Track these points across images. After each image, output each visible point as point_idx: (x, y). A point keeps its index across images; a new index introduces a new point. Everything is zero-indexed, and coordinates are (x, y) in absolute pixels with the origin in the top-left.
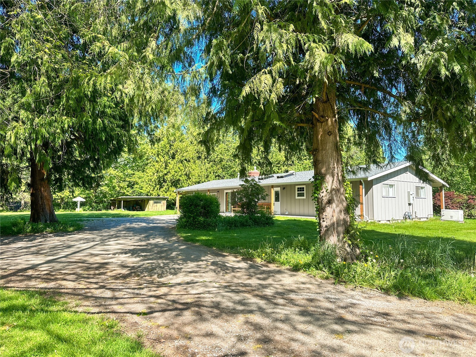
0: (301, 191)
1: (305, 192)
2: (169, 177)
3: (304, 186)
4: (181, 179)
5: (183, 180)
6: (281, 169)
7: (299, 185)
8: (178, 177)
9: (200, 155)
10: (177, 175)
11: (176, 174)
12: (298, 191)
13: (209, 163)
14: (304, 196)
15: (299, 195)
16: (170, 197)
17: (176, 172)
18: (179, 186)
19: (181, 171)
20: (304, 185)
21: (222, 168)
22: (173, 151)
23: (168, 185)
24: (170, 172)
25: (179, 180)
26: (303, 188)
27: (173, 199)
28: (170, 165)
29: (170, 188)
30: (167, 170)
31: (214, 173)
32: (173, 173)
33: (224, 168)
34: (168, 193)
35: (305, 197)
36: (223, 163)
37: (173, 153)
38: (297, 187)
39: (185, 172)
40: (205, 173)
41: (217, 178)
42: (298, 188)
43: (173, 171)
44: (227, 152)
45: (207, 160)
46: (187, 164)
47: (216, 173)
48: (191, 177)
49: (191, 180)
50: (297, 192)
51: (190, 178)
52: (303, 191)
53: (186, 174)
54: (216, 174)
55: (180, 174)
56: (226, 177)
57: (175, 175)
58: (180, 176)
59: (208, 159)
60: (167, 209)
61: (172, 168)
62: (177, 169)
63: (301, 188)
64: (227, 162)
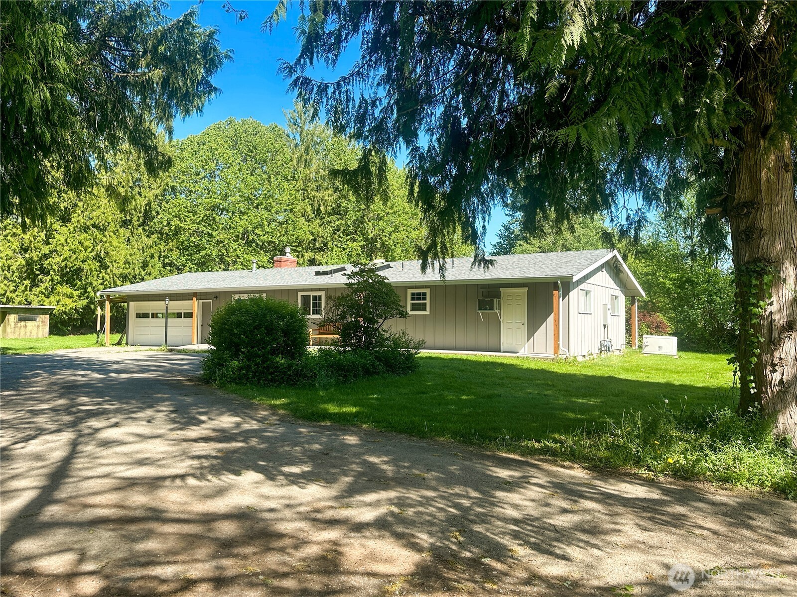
0: (419, 299)
1: (428, 302)
2: (55, 261)
3: (427, 291)
4: (85, 267)
5: (91, 271)
6: (303, 256)
7: (416, 287)
8: (78, 264)
9: (128, 218)
10: (77, 258)
11: (74, 256)
12: (413, 299)
13: (148, 236)
14: (425, 309)
15: (414, 307)
16: (57, 308)
17: (74, 253)
18: (79, 283)
19: (85, 250)
20: (426, 287)
21: (177, 248)
22: (65, 204)
23: (52, 280)
24: (56, 251)
25: (80, 270)
26: (425, 294)
27: (65, 313)
28: (56, 236)
29: (58, 288)
30: (51, 247)
31: (159, 257)
32: (66, 254)
33: (184, 248)
34: (52, 298)
35: (427, 312)
36: (183, 237)
37: (66, 208)
38: (410, 291)
39: (94, 253)
40: (139, 258)
41: (169, 268)
42: (413, 294)
43: (66, 248)
44: (191, 214)
45: (144, 230)
46: (99, 236)
47: (165, 257)
48: (108, 264)
49: (109, 271)
50: (409, 302)
51: (106, 267)
52: (425, 299)
53: (98, 258)
54: (166, 261)
55: (82, 256)
56: (187, 269)
57: (72, 259)
58: (83, 262)
59: (147, 228)
60: (51, 332)
61: (63, 241)
62: (75, 245)
63: (419, 294)
64: (191, 235)
